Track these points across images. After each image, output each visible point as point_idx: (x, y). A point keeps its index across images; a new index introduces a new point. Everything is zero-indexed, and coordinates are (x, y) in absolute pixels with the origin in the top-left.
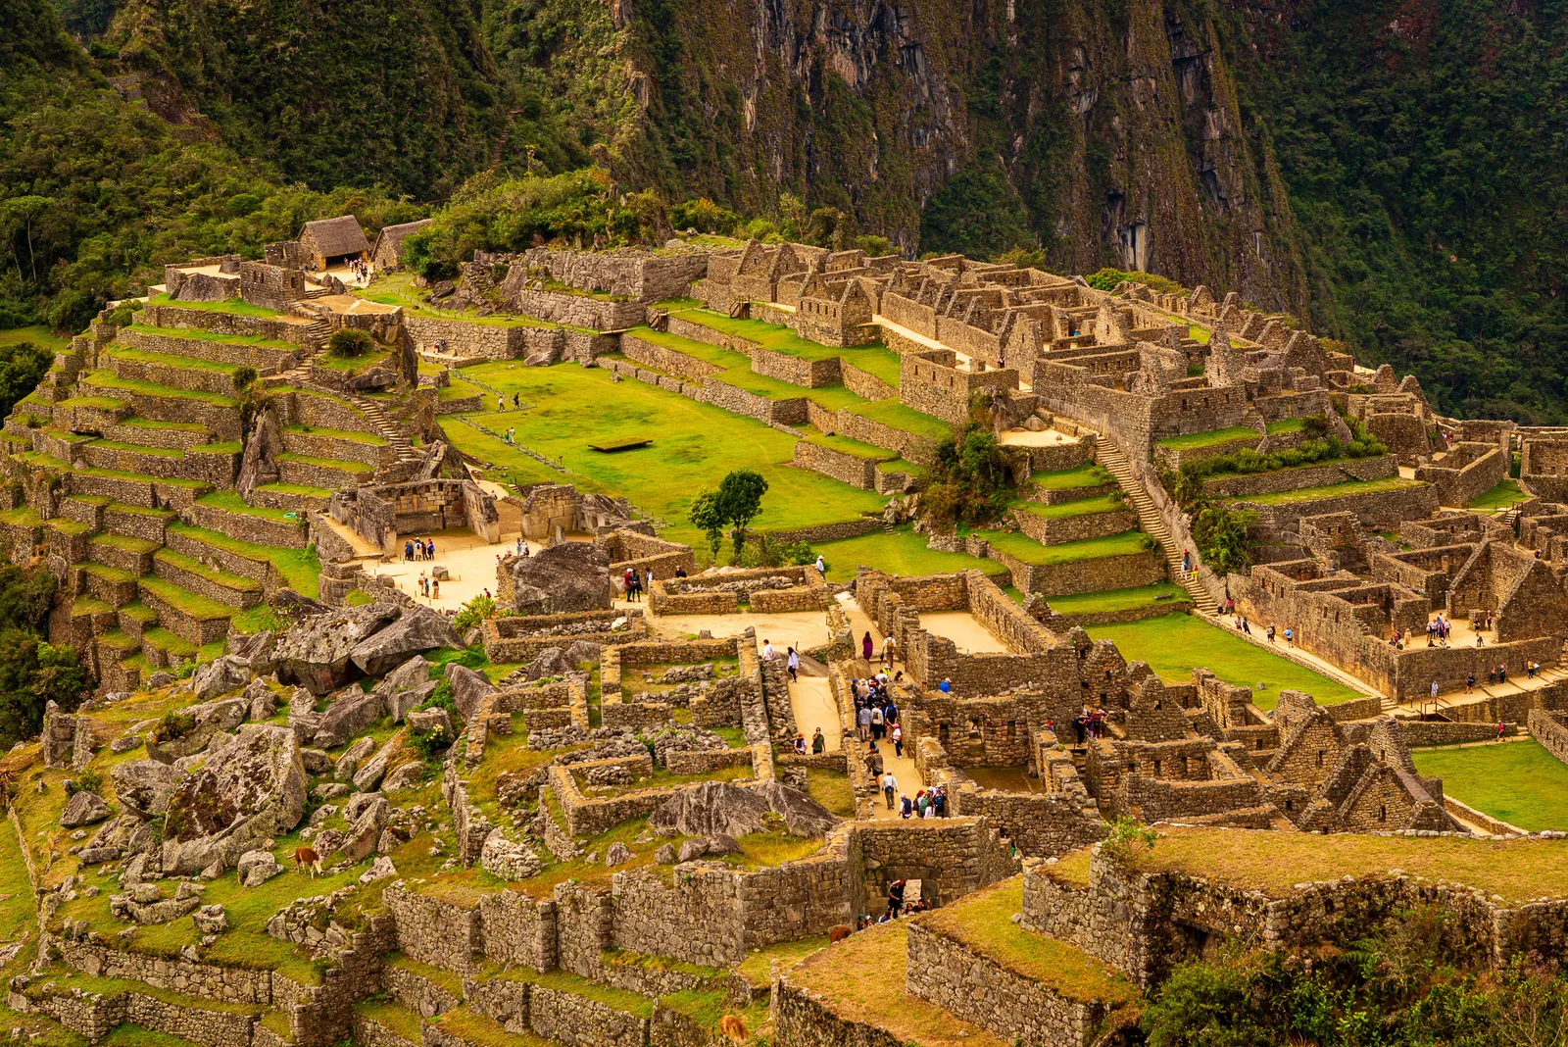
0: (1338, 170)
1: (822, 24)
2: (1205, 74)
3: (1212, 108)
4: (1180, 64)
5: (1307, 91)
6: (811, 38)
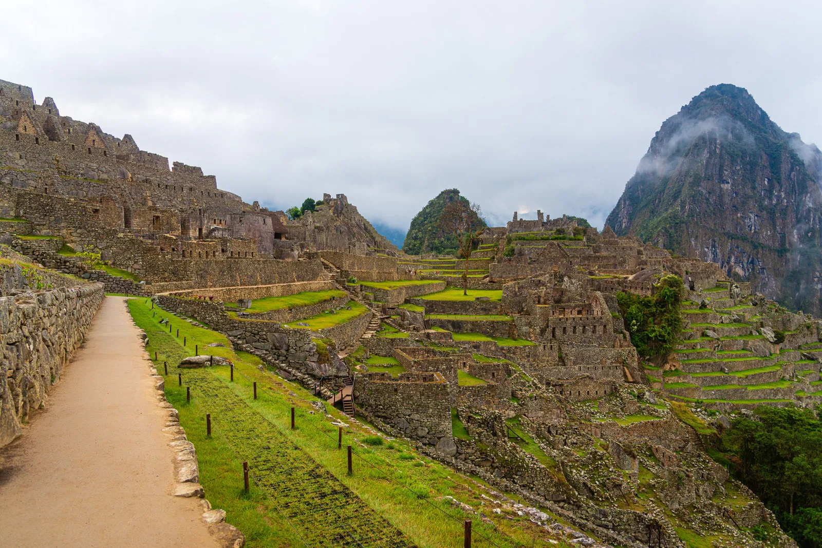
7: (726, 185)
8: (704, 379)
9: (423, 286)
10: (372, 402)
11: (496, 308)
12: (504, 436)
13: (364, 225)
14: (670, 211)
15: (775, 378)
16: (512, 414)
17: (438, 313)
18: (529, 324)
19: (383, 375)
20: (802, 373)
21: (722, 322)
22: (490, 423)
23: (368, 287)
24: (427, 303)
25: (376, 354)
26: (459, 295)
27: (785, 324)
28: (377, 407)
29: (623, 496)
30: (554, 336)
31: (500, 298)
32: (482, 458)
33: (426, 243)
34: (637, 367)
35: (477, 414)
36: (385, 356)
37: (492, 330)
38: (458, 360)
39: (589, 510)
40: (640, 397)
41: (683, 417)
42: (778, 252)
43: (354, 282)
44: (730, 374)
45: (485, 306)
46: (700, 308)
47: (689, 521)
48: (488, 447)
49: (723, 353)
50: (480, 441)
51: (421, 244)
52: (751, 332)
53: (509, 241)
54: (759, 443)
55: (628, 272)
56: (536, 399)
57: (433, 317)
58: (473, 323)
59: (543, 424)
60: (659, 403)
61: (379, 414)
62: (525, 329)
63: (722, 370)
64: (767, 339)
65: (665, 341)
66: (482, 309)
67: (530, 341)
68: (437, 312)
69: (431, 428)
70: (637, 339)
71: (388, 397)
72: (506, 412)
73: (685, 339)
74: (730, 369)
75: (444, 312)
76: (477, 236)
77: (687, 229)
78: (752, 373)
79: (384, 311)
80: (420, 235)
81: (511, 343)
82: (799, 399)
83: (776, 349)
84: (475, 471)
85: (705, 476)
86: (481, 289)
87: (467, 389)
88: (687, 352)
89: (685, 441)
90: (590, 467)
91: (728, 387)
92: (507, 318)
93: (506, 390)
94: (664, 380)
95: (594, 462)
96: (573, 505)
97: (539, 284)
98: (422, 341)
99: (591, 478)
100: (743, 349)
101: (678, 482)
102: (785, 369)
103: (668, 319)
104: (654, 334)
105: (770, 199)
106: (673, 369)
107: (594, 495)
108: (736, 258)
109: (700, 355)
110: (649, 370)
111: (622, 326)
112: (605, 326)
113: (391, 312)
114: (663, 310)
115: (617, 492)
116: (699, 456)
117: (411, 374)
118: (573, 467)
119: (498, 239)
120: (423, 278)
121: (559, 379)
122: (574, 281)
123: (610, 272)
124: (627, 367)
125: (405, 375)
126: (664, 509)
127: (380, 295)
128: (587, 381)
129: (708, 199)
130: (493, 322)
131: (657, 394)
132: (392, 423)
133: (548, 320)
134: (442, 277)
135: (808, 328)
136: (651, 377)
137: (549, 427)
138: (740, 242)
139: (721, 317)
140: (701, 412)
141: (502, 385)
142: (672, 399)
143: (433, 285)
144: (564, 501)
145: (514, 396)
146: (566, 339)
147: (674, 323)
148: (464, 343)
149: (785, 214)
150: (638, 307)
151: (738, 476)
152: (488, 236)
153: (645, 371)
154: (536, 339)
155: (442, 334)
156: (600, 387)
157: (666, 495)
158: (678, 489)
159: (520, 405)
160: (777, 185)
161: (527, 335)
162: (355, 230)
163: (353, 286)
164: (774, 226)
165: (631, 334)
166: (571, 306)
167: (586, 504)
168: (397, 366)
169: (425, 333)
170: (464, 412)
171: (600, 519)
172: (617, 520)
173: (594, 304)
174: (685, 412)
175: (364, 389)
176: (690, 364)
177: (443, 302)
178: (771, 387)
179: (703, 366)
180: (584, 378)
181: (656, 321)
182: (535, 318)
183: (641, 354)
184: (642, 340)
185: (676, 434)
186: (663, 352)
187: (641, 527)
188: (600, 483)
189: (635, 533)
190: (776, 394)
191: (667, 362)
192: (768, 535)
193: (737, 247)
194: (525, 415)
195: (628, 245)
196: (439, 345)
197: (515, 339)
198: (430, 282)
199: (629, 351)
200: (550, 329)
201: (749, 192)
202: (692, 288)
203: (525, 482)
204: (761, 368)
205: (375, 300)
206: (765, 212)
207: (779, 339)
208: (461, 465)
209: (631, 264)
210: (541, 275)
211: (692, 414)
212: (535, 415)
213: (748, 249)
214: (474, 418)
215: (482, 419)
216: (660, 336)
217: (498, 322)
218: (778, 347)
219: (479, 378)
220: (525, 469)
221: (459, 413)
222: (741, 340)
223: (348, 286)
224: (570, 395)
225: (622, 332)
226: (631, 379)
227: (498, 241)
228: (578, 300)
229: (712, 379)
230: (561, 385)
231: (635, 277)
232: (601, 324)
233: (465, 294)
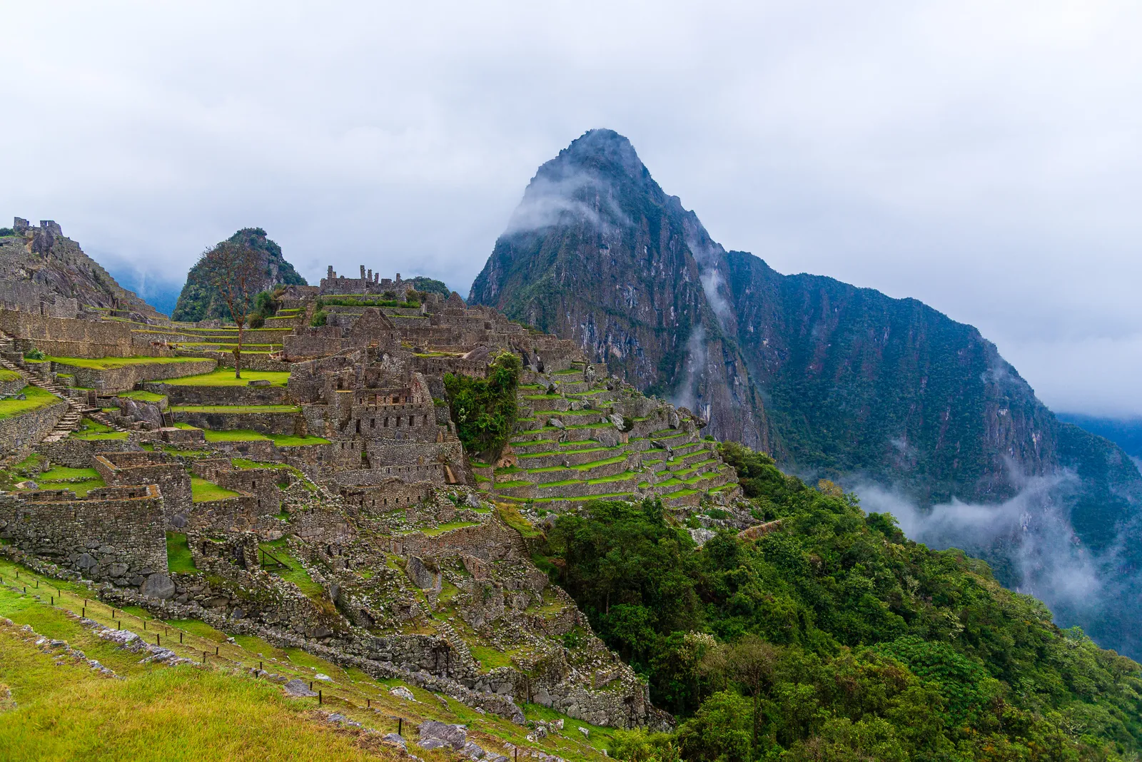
0: (790, 404)
1: (610, 338)
2: (735, 366)
3: (736, 376)
4: (727, 363)
5: (784, 383)
6: (606, 342)
7: (605, 251)
8: (542, 475)
9: (173, 365)
10: (30, 533)
11: (279, 395)
12: (255, 563)
13: (94, 272)
14: (544, 278)
15: (619, 470)
16: (277, 534)
17: (190, 403)
18: (325, 416)
19: (60, 493)
20: (649, 463)
21: (571, 409)
22: (238, 548)
23: (65, 366)
24: (173, 389)
25: (65, 465)
26: (229, 379)
27: (638, 410)
28: (39, 540)
29: (411, 620)
30: (358, 431)
31: (286, 382)
32: (215, 595)
33: (212, 305)
34: (462, 465)
35: (221, 538)
36: (81, 467)
37: (271, 426)
38: (205, 468)
39: (362, 642)
40: (461, 501)
41: (509, 520)
42: (655, 330)
43: (38, 357)
44: (572, 468)
45: (264, 393)
46: (548, 393)
47: (490, 637)
48: (225, 579)
49: (567, 445)
50: (213, 573)
51: (204, 306)
52: (601, 420)
53: (320, 306)
54: (579, 540)
55: (463, 350)
56: (313, 513)
57: (179, 409)
58: (241, 417)
59: (321, 543)
60: (482, 506)
61: (43, 550)
62: (317, 422)
63: (564, 464)
64: (616, 427)
65: (497, 433)
66: (259, 397)
67: (325, 438)
68: (187, 402)
69: (133, 563)
70: (465, 431)
71: (61, 524)
72: (268, 533)
73: (526, 430)
74: (574, 463)
75: (199, 402)
76: (276, 297)
77: (563, 300)
78: (596, 465)
79: (91, 401)
80: (203, 293)
81: (296, 442)
82: (641, 491)
83: (625, 438)
84: (195, 614)
85: (521, 585)
86: (270, 371)
87: (207, 505)
88: (525, 445)
89: (506, 548)
90: (376, 591)
91: (569, 483)
92: (294, 409)
93: (272, 504)
94: (495, 479)
95: (381, 584)
96: (343, 639)
97: (343, 363)
98: (152, 444)
99: (375, 603)
100: (590, 439)
101: (484, 595)
102: (630, 460)
103: (502, 406)
104: (484, 425)
105: (649, 270)
106: (508, 465)
107: (374, 623)
108: (614, 336)
109: (541, 448)
110: (477, 467)
111: (447, 414)
112: (426, 416)
113: (104, 402)
114: (496, 395)
115: (404, 615)
116: (520, 563)
117: (109, 490)
118: (354, 593)
119: (306, 302)
120: (180, 354)
121: (359, 485)
122: (395, 360)
123: (442, 349)
124: (450, 466)
125: (97, 491)
126: (465, 628)
127: (86, 378)
128: (396, 486)
129: (585, 266)
130: (272, 415)
131: (483, 497)
132: (66, 561)
133: (350, 410)
134: (210, 353)
135: (660, 413)
136: (479, 477)
137: (329, 547)
138: (618, 318)
139: (570, 404)
140: (530, 512)
141: (267, 497)
142: (502, 500)
143: (191, 364)
144: (330, 636)
145: (284, 511)
146: (375, 434)
147: (508, 411)
148: (223, 444)
149: (663, 288)
150: (469, 393)
151: (560, 581)
152: (292, 298)
153: (473, 470)
154: (334, 435)
155: (187, 432)
156: (413, 492)
157: (470, 612)
158: (484, 603)
159: (289, 521)
160: (656, 254)
161: (321, 431)
162: (76, 279)
163: (35, 364)
164: (653, 300)
165: (458, 425)
166: (384, 392)
167: (360, 635)
168: (94, 479)
169: (159, 433)
170: (196, 537)
171: (376, 651)
172: (398, 648)
173: (413, 389)
174: (513, 514)
175: (16, 515)
176: (527, 459)
177: (198, 388)
178: (613, 480)
179: (543, 461)
180: (392, 482)
181: (489, 409)
182: (332, 408)
183: (470, 449)
184: (471, 432)
185: (496, 541)
186: (494, 445)
187: (427, 652)
188: (385, 608)
189: (419, 660)
190: (618, 487)
191: (500, 458)
192: (579, 639)
193: (615, 325)
194: (297, 535)
195: (474, 317)
196: (182, 448)
197: (303, 437)
198: (187, 359)
199: (452, 445)
200: (353, 422)
201: (628, 261)
202: (541, 370)
203: (277, 620)
204: (606, 460)
205: (77, 384)
206: (643, 285)
207: (628, 426)
208: (174, 608)
209: (469, 339)
210: (351, 351)
211: (520, 516)
212: (312, 533)
213: (626, 327)
214: (213, 544)
215: (225, 545)
216: (491, 426)
217: (279, 415)
218: (627, 436)
219: (231, 491)
220: (277, 602)
221: (189, 540)
222: (588, 429)
223: (26, 363)
224: (374, 504)
225: (447, 424)
226: (453, 480)
227: (306, 305)
228: (396, 385)
229: (551, 474)
230: (362, 493)
231: (469, 356)
232: (421, 413)
233: (238, 377)
